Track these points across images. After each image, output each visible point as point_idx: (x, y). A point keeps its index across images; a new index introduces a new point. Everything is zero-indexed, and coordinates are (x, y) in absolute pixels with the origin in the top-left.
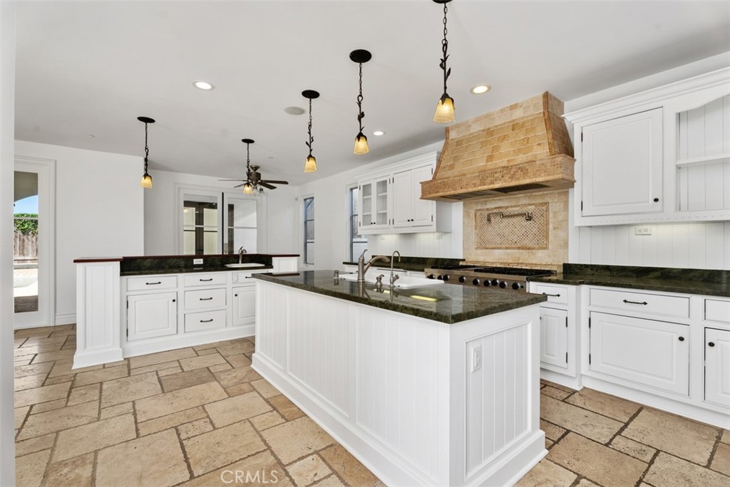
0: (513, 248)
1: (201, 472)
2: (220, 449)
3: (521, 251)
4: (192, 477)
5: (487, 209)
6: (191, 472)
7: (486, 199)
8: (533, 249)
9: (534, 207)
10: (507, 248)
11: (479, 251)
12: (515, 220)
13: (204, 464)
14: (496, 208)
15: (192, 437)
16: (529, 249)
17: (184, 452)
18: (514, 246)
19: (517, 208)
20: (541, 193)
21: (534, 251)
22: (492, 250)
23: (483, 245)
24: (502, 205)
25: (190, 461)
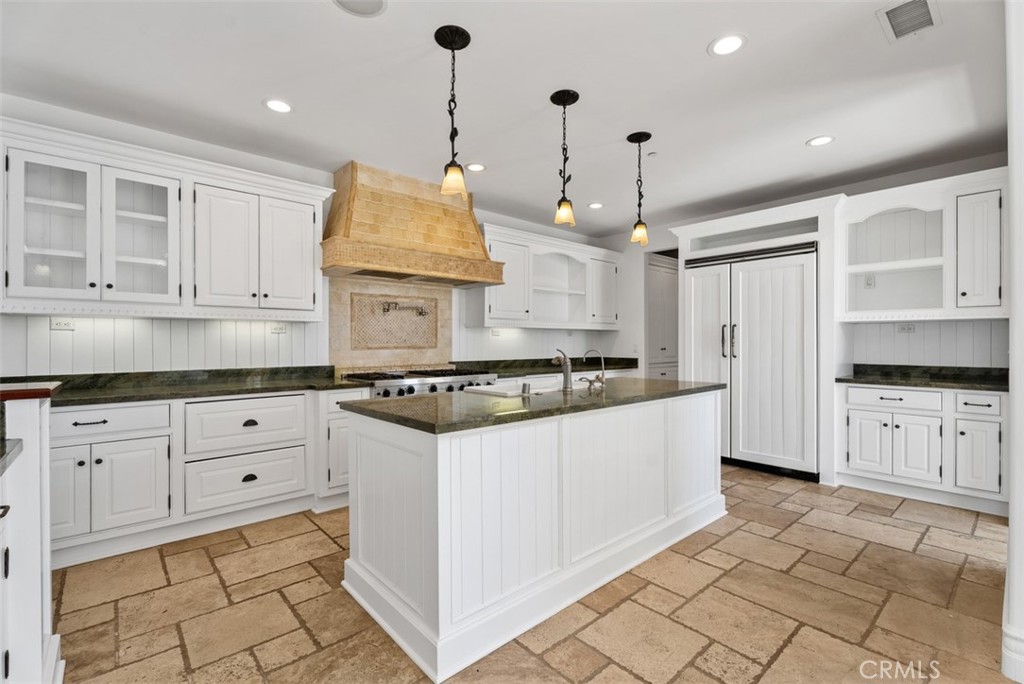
0: (404, 348)
1: (790, 621)
2: (745, 620)
3: (410, 351)
4: (802, 625)
5: (371, 295)
6: (797, 629)
7: (367, 281)
8: (424, 348)
9: (423, 301)
10: (396, 348)
11: (357, 353)
12: (404, 314)
13: (778, 623)
14: (382, 296)
15: (748, 658)
16: (420, 348)
17: (780, 651)
18: (403, 345)
19: (407, 300)
20: (430, 287)
21: (424, 350)
22: (377, 351)
23: (361, 343)
24: (388, 293)
25: (785, 637)
